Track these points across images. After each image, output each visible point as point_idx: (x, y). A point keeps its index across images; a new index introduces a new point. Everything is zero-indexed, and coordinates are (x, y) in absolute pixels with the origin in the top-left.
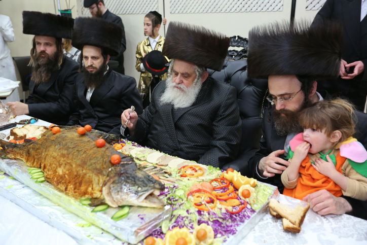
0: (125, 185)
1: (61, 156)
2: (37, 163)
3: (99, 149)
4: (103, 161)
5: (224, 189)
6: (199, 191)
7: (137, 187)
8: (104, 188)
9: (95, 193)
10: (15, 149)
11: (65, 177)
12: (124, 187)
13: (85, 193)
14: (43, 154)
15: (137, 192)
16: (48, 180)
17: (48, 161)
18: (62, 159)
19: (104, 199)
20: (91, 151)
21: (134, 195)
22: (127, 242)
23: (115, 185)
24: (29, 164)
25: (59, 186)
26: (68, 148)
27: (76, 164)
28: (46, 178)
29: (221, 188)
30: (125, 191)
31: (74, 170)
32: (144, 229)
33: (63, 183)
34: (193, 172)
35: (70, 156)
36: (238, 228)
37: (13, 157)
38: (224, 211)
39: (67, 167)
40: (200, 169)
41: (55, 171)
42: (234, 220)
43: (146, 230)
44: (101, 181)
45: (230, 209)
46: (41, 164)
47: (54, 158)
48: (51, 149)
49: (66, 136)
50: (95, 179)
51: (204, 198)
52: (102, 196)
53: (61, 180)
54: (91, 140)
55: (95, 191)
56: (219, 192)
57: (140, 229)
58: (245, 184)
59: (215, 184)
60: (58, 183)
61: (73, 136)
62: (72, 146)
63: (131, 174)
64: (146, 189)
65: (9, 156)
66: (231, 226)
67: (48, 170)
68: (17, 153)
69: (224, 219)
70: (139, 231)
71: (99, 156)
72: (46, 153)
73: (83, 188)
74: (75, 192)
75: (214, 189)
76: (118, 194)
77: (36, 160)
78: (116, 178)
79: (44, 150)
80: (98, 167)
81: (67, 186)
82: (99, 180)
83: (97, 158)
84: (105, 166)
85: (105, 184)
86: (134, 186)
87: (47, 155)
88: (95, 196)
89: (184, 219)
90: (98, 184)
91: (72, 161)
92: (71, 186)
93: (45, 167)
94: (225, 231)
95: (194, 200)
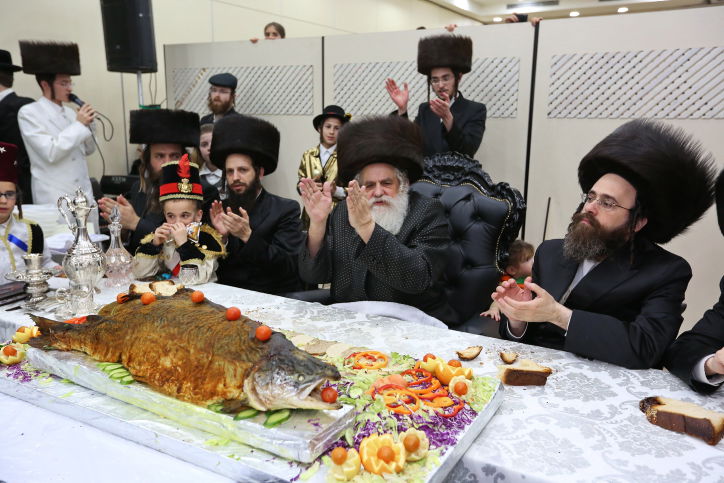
0: (278, 373)
1: (166, 338)
2: (113, 355)
3: (232, 322)
4: (240, 339)
5: (426, 384)
6: (387, 387)
7: (296, 375)
8: (246, 381)
9: (230, 392)
10: (69, 333)
11: (176, 370)
12: (276, 376)
13: (213, 394)
14: (128, 338)
15: (296, 384)
16: (139, 380)
17: (139, 349)
18: (170, 342)
19: (246, 399)
20: (220, 327)
21: (292, 388)
22: (296, 461)
23: (262, 374)
24: (97, 357)
25: (165, 387)
26: (178, 325)
27: (195, 347)
28: (135, 376)
29: (420, 384)
30: (278, 382)
31: (192, 358)
32: (322, 439)
33: (173, 381)
34: (370, 362)
35: (185, 336)
36: (457, 437)
37: (64, 346)
38: (432, 413)
39: (180, 354)
40: (380, 357)
41: (155, 364)
42: (449, 426)
43: (325, 441)
44: (240, 371)
45: (440, 411)
46: (120, 356)
47: (153, 342)
48: (144, 328)
49: (170, 306)
50: (229, 369)
51: (399, 396)
52: (242, 395)
53: (168, 377)
54: (216, 311)
55: (229, 389)
56: (419, 389)
57: (317, 440)
58: (457, 375)
59: (408, 378)
60: (164, 381)
61: (182, 306)
62: (186, 321)
63: (286, 356)
64: (311, 378)
65: (56, 345)
66: (448, 434)
67: (140, 364)
68: (74, 340)
69: (435, 424)
70: (316, 442)
71: (233, 333)
72: (134, 336)
73: (208, 386)
74: (196, 394)
75: (409, 385)
76: (267, 389)
77: (111, 349)
78: (264, 363)
79: (130, 331)
80: (233, 349)
81: (181, 384)
82: (235, 370)
83: (230, 336)
84: (244, 347)
85: (246, 375)
86: (292, 374)
87: (136, 339)
88: (230, 396)
89: (377, 426)
90: (235, 376)
91: (189, 343)
92: (187, 385)
93: (130, 360)
94: (440, 441)
95: (385, 400)
